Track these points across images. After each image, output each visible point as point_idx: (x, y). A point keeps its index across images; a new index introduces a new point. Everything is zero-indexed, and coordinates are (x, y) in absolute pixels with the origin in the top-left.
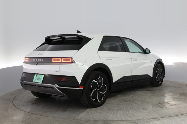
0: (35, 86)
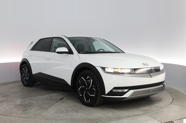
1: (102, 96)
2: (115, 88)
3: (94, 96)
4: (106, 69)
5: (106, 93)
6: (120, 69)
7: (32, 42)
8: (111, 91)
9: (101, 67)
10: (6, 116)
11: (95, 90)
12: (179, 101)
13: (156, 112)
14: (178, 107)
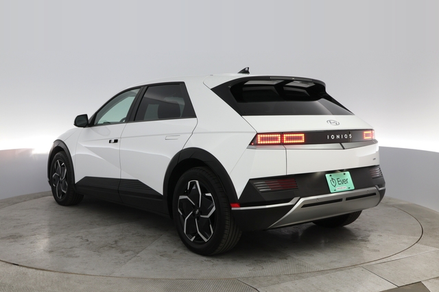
0: (340, 200)
10: (38, 271)
12: (437, 236)
13: (384, 260)
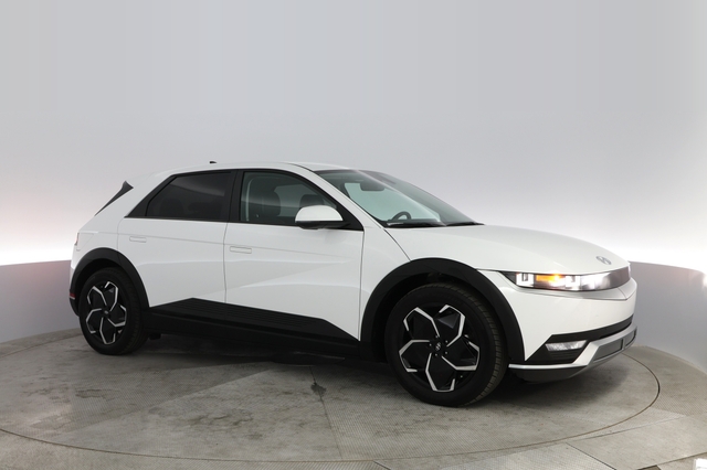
1: (511, 366)
2: (555, 339)
3: (474, 368)
4: (519, 277)
5: (527, 356)
6: (557, 278)
7: (126, 188)
8: (543, 348)
9: (501, 272)
11: (477, 348)
12: (681, 395)
14: (676, 416)
